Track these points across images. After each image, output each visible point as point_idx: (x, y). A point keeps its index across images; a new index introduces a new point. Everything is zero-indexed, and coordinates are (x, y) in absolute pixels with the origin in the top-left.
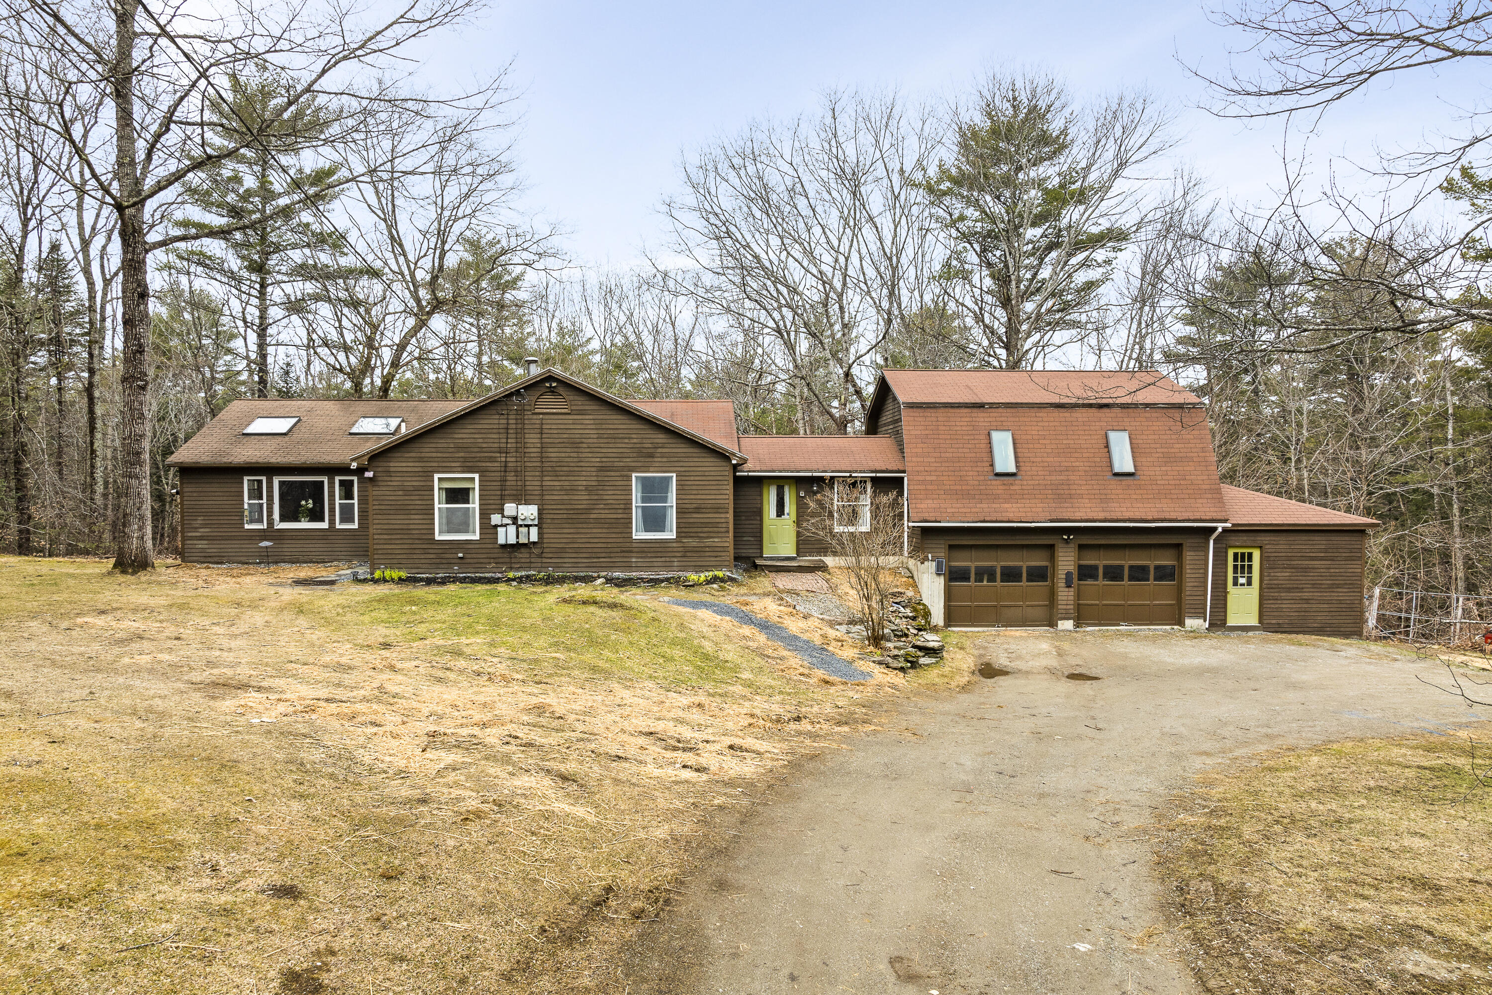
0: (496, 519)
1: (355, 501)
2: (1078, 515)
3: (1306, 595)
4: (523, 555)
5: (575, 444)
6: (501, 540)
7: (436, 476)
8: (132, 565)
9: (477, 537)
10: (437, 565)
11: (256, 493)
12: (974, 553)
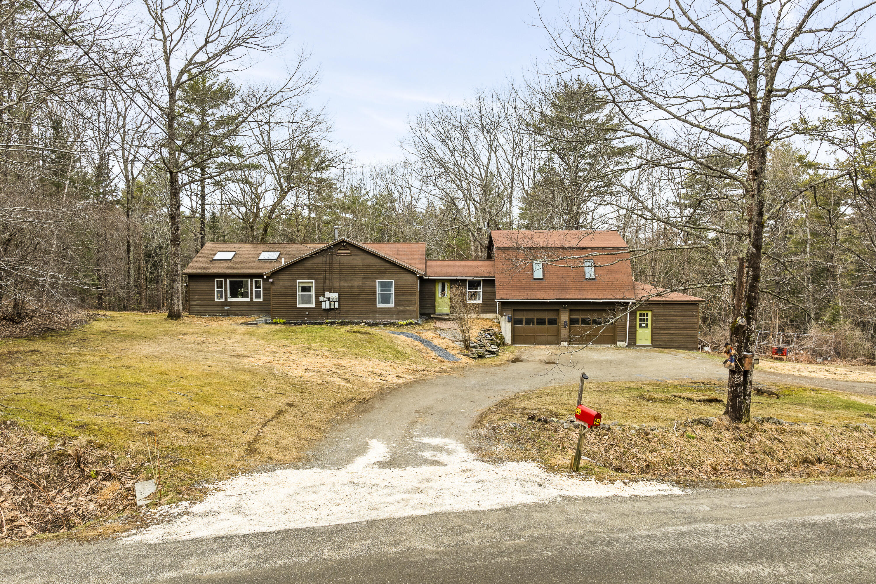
0: (321, 298)
1: (262, 289)
2: (569, 297)
3: (672, 332)
4: (332, 313)
5: (353, 268)
6: (324, 307)
7: (298, 281)
8: (175, 316)
9: (314, 306)
10: (297, 317)
11: (220, 286)
12: (524, 313)
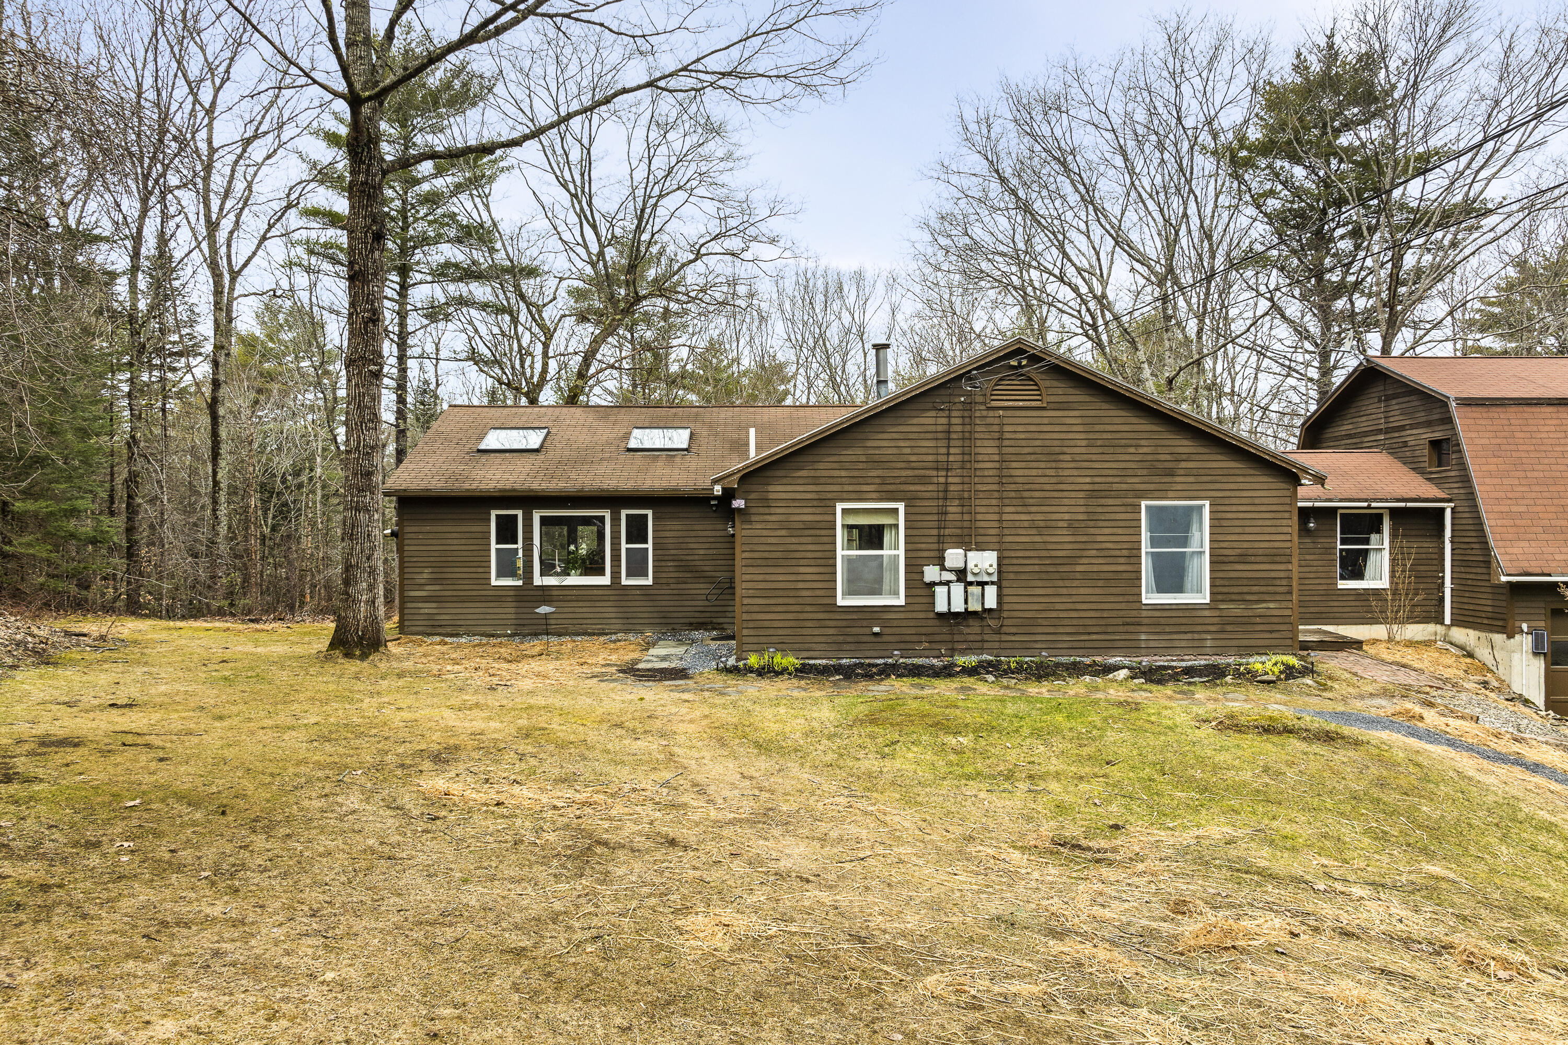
0: (931, 573)
1: (650, 546)
4: (974, 628)
5: (1052, 456)
6: (941, 606)
7: (840, 507)
8: (359, 643)
9: (901, 601)
10: (839, 647)
11: (507, 532)
